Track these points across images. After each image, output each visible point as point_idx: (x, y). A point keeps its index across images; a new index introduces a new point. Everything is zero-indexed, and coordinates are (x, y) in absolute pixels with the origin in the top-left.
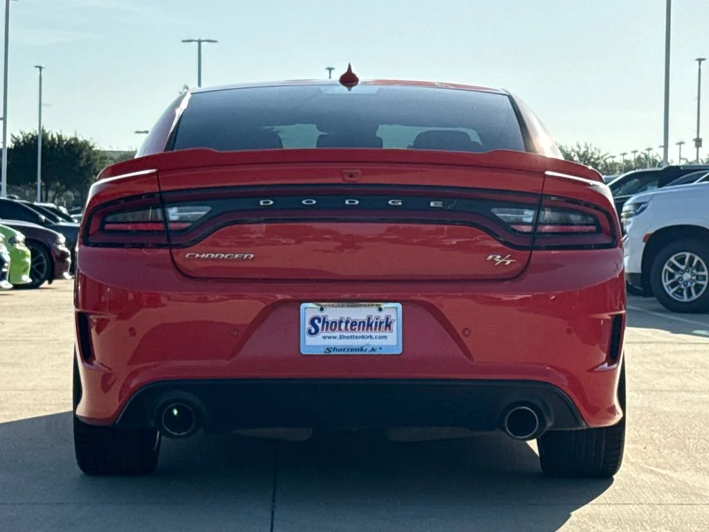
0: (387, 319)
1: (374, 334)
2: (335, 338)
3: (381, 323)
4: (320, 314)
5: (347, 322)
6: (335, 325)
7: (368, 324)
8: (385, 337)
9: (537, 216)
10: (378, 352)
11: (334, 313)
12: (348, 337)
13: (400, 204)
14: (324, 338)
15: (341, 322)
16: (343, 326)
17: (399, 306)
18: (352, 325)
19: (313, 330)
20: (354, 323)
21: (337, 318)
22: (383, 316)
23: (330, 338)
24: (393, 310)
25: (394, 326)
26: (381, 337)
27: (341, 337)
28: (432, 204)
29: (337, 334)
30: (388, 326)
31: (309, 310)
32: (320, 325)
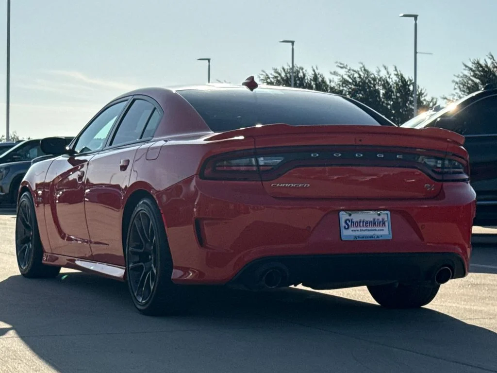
0: (383, 220)
1: (377, 229)
2: (358, 231)
3: (380, 222)
4: (350, 218)
5: (363, 222)
6: (357, 224)
7: (374, 223)
8: (383, 230)
9: (443, 164)
10: (380, 238)
11: (357, 217)
12: (364, 230)
13: (383, 156)
14: (352, 231)
15: (360, 222)
16: (361, 223)
17: (388, 212)
18: (366, 224)
19: (347, 227)
20: (367, 223)
21: (358, 220)
22: (380, 218)
23: (355, 231)
24: (385, 215)
25: (386, 224)
26: (380, 230)
27: (361, 230)
28: (398, 156)
29: (359, 228)
30: (384, 223)
31: (344, 216)
32: (350, 224)
